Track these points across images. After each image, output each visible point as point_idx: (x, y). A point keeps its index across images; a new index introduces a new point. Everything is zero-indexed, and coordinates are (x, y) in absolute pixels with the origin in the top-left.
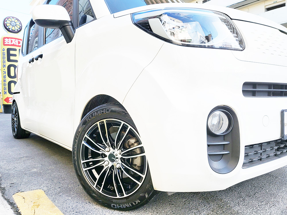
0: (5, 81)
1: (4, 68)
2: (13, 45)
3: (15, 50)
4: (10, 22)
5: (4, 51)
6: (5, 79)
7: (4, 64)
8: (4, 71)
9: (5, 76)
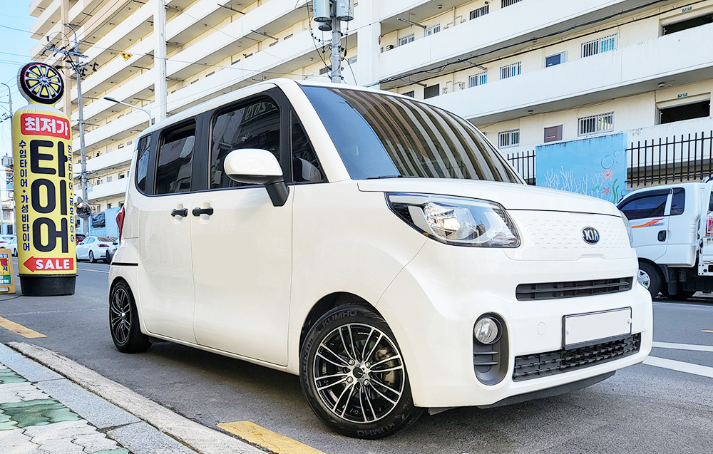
0: (25, 218)
1: (24, 188)
2: (46, 133)
3: (50, 144)
4: (36, 77)
5: (23, 146)
6: (26, 214)
7: (24, 178)
8: (24, 194)
9: (27, 206)
